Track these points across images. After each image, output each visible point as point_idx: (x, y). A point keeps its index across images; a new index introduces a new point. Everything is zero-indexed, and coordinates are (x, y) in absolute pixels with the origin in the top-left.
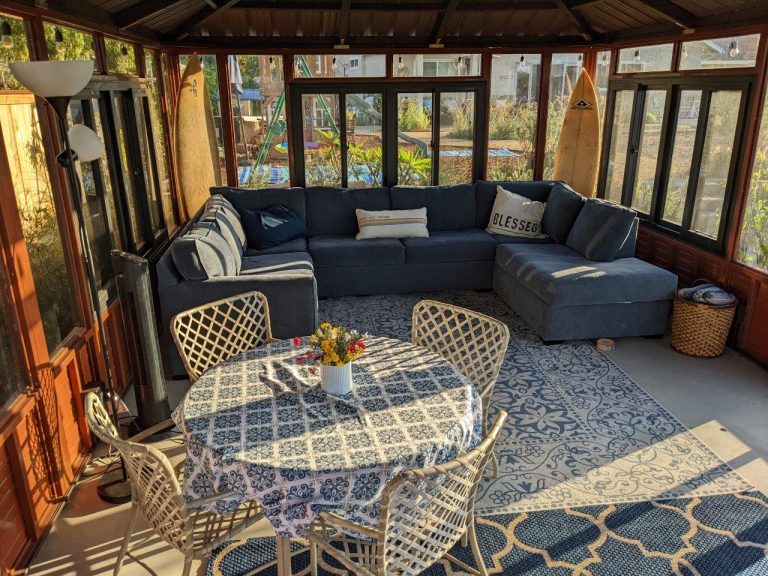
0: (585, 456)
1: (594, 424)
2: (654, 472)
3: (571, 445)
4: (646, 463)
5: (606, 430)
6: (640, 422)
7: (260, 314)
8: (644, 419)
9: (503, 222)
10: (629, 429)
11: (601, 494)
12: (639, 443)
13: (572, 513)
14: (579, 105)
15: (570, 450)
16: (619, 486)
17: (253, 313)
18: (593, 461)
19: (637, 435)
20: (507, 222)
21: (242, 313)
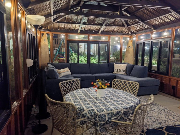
0: (153, 117)
1: (151, 111)
2: (170, 120)
3: (149, 116)
4: (167, 118)
5: (155, 113)
6: (161, 110)
7: (78, 84)
8: (162, 110)
9: (117, 71)
10: (160, 112)
11: (161, 125)
12: (163, 115)
13: (157, 129)
14: (129, 47)
15: (149, 117)
16: (164, 123)
17: (76, 84)
18: (155, 118)
19: (162, 113)
20: (117, 70)
21: (74, 84)
